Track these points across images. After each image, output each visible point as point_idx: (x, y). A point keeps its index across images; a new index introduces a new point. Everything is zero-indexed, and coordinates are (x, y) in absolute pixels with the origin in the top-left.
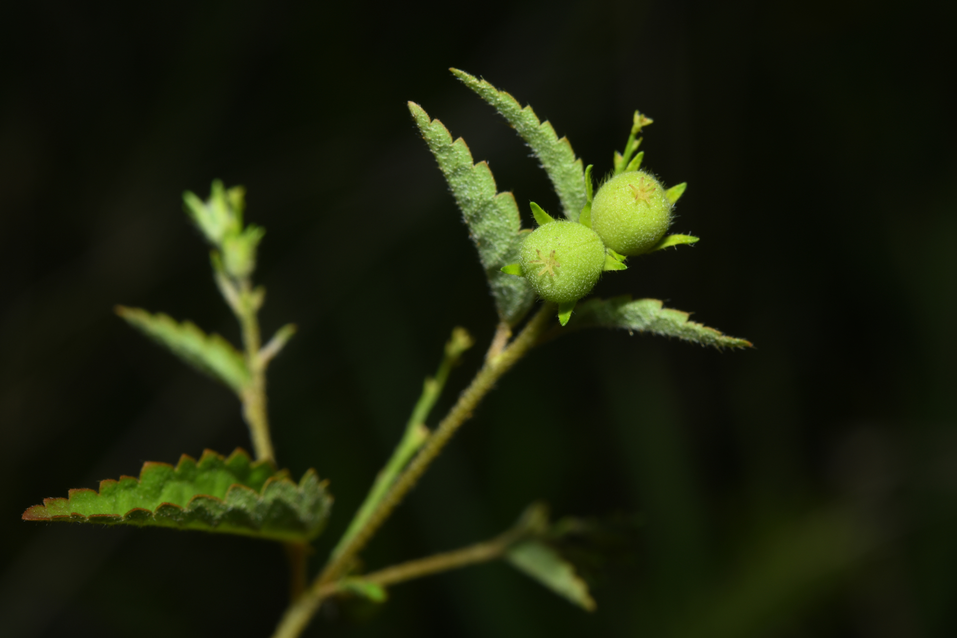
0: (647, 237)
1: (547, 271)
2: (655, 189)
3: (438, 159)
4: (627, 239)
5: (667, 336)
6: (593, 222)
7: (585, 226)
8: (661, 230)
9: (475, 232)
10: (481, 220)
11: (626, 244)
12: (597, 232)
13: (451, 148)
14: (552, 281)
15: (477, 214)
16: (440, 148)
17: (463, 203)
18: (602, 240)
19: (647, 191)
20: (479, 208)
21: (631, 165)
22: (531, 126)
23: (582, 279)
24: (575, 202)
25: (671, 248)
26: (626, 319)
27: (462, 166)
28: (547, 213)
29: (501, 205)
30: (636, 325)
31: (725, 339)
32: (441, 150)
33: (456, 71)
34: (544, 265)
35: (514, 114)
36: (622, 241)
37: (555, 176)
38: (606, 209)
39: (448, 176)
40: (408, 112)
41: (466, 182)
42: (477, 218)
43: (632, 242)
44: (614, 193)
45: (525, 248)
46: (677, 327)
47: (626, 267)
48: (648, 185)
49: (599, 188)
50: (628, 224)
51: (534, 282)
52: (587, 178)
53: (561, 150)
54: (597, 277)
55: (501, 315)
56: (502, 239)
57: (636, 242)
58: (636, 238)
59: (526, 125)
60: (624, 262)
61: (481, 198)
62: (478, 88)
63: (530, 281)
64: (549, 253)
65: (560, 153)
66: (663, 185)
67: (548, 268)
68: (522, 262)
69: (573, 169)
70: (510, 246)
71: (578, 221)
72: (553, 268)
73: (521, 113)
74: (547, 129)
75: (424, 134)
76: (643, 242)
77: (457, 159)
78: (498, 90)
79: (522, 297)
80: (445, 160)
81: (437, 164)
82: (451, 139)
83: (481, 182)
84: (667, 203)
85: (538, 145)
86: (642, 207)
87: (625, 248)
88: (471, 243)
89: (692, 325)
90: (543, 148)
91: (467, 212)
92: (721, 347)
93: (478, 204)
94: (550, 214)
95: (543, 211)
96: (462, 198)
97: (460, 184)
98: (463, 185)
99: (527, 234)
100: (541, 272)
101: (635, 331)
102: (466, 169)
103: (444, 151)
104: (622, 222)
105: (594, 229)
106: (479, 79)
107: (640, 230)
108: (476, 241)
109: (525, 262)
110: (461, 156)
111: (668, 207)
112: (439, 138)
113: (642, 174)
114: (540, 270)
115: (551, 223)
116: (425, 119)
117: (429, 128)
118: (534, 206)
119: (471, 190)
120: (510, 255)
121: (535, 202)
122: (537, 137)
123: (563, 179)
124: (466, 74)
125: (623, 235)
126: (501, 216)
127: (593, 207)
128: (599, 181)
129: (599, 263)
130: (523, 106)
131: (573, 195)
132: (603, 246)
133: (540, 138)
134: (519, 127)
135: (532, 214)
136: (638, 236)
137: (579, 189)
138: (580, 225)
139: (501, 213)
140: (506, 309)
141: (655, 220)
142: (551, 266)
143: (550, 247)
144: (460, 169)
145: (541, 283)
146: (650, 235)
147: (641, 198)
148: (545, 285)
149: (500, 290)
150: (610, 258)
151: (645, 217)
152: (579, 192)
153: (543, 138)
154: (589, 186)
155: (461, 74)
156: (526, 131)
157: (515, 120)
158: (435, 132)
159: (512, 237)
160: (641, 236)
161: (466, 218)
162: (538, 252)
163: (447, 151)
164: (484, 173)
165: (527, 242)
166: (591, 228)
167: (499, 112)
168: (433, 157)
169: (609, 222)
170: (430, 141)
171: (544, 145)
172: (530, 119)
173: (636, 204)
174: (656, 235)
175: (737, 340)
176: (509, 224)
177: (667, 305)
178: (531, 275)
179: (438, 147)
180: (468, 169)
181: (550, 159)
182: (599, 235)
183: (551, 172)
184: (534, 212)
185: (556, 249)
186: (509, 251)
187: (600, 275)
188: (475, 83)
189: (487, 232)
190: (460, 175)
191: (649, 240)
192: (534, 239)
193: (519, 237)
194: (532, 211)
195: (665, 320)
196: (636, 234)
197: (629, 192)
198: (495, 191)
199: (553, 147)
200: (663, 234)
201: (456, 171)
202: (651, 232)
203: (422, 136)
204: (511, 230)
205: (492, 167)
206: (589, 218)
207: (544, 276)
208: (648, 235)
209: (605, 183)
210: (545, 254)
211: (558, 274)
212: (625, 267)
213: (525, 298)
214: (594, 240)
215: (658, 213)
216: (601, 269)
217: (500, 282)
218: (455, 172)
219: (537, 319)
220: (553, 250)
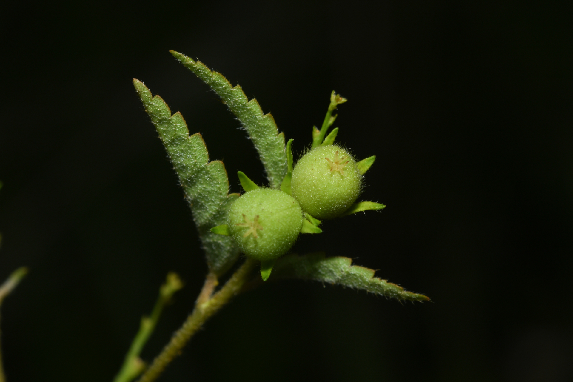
0: (340, 204)
1: (252, 234)
2: (348, 162)
3: (158, 129)
4: (322, 205)
5: (355, 288)
6: (293, 189)
7: (285, 194)
8: (352, 198)
9: (189, 194)
10: (195, 184)
11: (321, 210)
12: (296, 199)
13: (170, 120)
14: (255, 242)
15: (190, 178)
16: (161, 120)
17: (179, 168)
18: (301, 205)
19: (341, 164)
20: (194, 174)
21: (327, 139)
22: (240, 103)
23: (282, 241)
24: (277, 169)
25: (361, 213)
26: (320, 273)
27: (179, 137)
28: (252, 181)
29: (213, 172)
30: (328, 279)
31: (406, 293)
32: (161, 122)
33: (176, 53)
34: (248, 228)
35: (225, 92)
36: (318, 207)
37: (260, 146)
38: (305, 178)
39: (166, 145)
40: (132, 87)
41: (182, 151)
42: (192, 182)
43: (327, 208)
44: (312, 165)
45: (232, 212)
46: (364, 282)
47: (321, 231)
48: (342, 158)
49: (299, 159)
50: (324, 192)
51: (239, 242)
52: (288, 151)
53: (266, 124)
54: (296, 238)
55: (210, 267)
56: (213, 201)
57: (330, 208)
58: (331, 205)
59: (235, 102)
60: (319, 226)
61: (195, 165)
62: (195, 68)
63: (236, 241)
64: (253, 217)
65: (265, 127)
66: (355, 158)
67: (252, 230)
68: (229, 224)
69: (276, 141)
70: (220, 208)
71: (279, 188)
72: (257, 231)
73: (232, 91)
74: (254, 105)
75: (147, 108)
76: (337, 208)
77: (175, 130)
78: (212, 71)
79: (228, 251)
80: (164, 131)
81: (157, 134)
82: (170, 113)
83: (195, 151)
84: (358, 174)
85: (246, 119)
86: (336, 178)
87: (320, 213)
88: (185, 203)
89: (377, 280)
90: (250, 122)
91: (182, 176)
92: (402, 301)
93: (193, 171)
94: (255, 182)
95: (249, 179)
96: (178, 164)
97: (177, 153)
98: (180, 153)
99: (234, 199)
100: (247, 234)
101: (327, 284)
102: (183, 139)
103: (163, 123)
104: (318, 190)
105: (293, 196)
106: (196, 61)
107: (334, 198)
108: (190, 202)
109: (232, 224)
110: (178, 128)
111: (359, 178)
112: (160, 111)
113: (336, 148)
114: (245, 232)
115: (256, 190)
116: (148, 95)
117: (151, 103)
118: (241, 175)
119: (186, 158)
120: (220, 215)
121: (242, 171)
122: (245, 112)
123: (267, 149)
124: (184, 56)
125: (319, 201)
126: (212, 181)
127: (293, 177)
128: (299, 153)
129: (297, 227)
130: (234, 85)
131: (275, 163)
132: (301, 211)
133: (248, 113)
134: (230, 104)
135: (239, 182)
136: (332, 203)
137: (281, 158)
138: (282, 192)
139: (212, 179)
140: (214, 261)
141: (347, 189)
142: (255, 229)
143: (254, 212)
144: (177, 139)
145: (246, 243)
146: (342, 202)
147: (336, 169)
148: (250, 245)
149: (210, 244)
150: (307, 222)
151: (339, 186)
152: (280, 161)
153: (250, 114)
154: (290, 157)
155: (180, 56)
156: (236, 107)
157: (226, 97)
158: (156, 107)
159: (221, 200)
160: (335, 203)
161: (182, 182)
162: (244, 216)
163: (166, 123)
164: (198, 143)
165: (234, 206)
166: (291, 195)
167: (212, 90)
168: (154, 127)
169: (307, 191)
170: (152, 113)
171: (251, 119)
172: (239, 97)
173: (331, 175)
174: (348, 202)
175: (417, 295)
176: (219, 188)
177: (355, 263)
178: (237, 236)
179: (159, 120)
180: (184, 140)
181: (256, 132)
182: (298, 201)
183: (257, 143)
184: (241, 180)
185: (260, 214)
186: (218, 212)
187: (298, 237)
188: (192, 64)
189: (200, 194)
190: (177, 145)
191: (342, 206)
192: (240, 204)
193: (228, 200)
194: (239, 179)
195: (354, 275)
196: (330, 201)
197: (326, 164)
198: (207, 159)
199: (259, 121)
200: (354, 201)
201: (173, 140)
202: (343, 200)
203: (145, 109)
204: (221, 194)
205: (206, 139)
206: (289, 187)
207: (249, 237)
208: (341, 202)
209: (304, 155)
210: (250, 218)
211: (261, 236)
212: (319, 231)
213: (232, 253)
214: (293, 206)
215: (351, 183)
216: (298, 232)
217: (210, 238)
218: (173, 142)
219: (242, 271)
220: (257, 214)
